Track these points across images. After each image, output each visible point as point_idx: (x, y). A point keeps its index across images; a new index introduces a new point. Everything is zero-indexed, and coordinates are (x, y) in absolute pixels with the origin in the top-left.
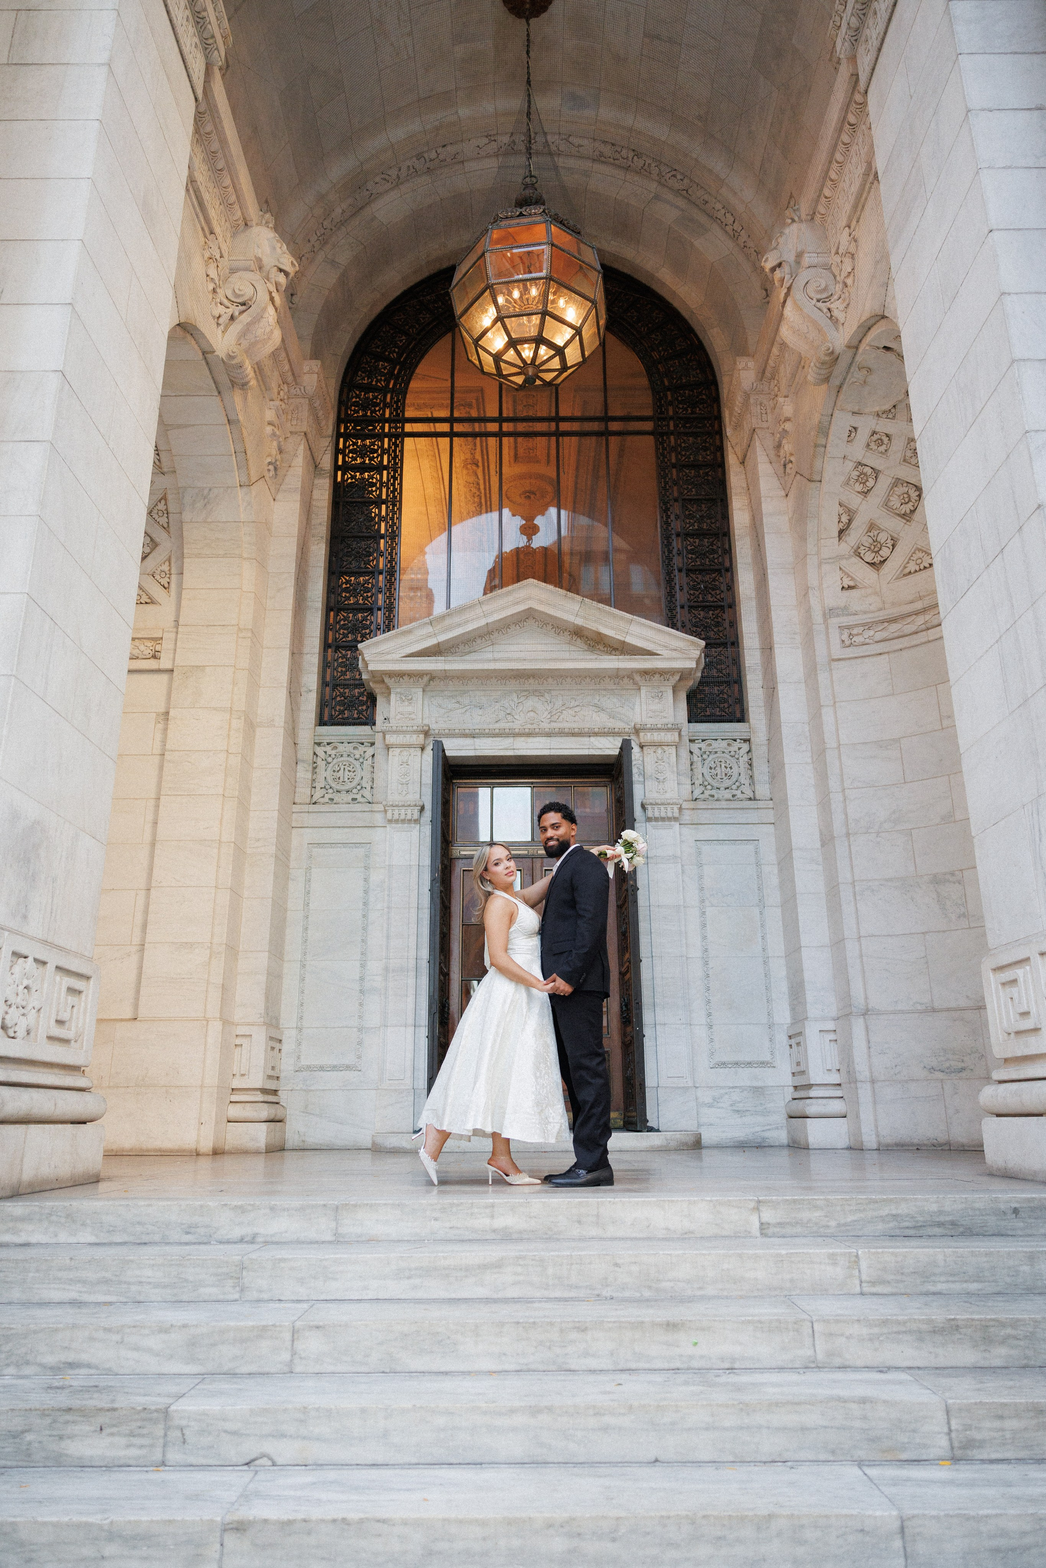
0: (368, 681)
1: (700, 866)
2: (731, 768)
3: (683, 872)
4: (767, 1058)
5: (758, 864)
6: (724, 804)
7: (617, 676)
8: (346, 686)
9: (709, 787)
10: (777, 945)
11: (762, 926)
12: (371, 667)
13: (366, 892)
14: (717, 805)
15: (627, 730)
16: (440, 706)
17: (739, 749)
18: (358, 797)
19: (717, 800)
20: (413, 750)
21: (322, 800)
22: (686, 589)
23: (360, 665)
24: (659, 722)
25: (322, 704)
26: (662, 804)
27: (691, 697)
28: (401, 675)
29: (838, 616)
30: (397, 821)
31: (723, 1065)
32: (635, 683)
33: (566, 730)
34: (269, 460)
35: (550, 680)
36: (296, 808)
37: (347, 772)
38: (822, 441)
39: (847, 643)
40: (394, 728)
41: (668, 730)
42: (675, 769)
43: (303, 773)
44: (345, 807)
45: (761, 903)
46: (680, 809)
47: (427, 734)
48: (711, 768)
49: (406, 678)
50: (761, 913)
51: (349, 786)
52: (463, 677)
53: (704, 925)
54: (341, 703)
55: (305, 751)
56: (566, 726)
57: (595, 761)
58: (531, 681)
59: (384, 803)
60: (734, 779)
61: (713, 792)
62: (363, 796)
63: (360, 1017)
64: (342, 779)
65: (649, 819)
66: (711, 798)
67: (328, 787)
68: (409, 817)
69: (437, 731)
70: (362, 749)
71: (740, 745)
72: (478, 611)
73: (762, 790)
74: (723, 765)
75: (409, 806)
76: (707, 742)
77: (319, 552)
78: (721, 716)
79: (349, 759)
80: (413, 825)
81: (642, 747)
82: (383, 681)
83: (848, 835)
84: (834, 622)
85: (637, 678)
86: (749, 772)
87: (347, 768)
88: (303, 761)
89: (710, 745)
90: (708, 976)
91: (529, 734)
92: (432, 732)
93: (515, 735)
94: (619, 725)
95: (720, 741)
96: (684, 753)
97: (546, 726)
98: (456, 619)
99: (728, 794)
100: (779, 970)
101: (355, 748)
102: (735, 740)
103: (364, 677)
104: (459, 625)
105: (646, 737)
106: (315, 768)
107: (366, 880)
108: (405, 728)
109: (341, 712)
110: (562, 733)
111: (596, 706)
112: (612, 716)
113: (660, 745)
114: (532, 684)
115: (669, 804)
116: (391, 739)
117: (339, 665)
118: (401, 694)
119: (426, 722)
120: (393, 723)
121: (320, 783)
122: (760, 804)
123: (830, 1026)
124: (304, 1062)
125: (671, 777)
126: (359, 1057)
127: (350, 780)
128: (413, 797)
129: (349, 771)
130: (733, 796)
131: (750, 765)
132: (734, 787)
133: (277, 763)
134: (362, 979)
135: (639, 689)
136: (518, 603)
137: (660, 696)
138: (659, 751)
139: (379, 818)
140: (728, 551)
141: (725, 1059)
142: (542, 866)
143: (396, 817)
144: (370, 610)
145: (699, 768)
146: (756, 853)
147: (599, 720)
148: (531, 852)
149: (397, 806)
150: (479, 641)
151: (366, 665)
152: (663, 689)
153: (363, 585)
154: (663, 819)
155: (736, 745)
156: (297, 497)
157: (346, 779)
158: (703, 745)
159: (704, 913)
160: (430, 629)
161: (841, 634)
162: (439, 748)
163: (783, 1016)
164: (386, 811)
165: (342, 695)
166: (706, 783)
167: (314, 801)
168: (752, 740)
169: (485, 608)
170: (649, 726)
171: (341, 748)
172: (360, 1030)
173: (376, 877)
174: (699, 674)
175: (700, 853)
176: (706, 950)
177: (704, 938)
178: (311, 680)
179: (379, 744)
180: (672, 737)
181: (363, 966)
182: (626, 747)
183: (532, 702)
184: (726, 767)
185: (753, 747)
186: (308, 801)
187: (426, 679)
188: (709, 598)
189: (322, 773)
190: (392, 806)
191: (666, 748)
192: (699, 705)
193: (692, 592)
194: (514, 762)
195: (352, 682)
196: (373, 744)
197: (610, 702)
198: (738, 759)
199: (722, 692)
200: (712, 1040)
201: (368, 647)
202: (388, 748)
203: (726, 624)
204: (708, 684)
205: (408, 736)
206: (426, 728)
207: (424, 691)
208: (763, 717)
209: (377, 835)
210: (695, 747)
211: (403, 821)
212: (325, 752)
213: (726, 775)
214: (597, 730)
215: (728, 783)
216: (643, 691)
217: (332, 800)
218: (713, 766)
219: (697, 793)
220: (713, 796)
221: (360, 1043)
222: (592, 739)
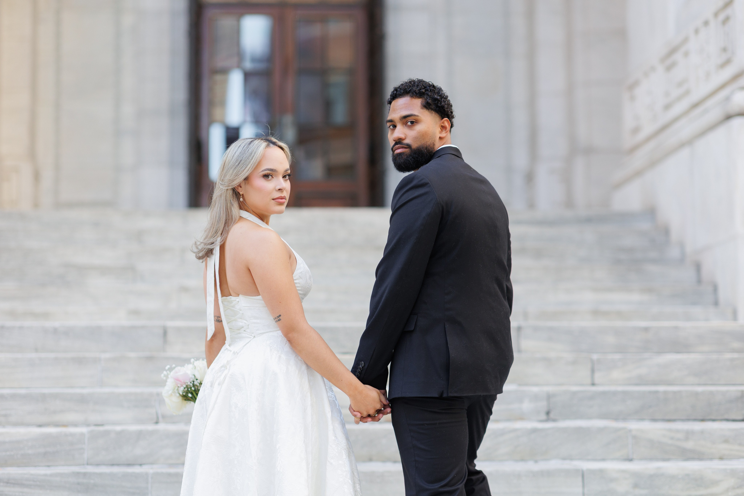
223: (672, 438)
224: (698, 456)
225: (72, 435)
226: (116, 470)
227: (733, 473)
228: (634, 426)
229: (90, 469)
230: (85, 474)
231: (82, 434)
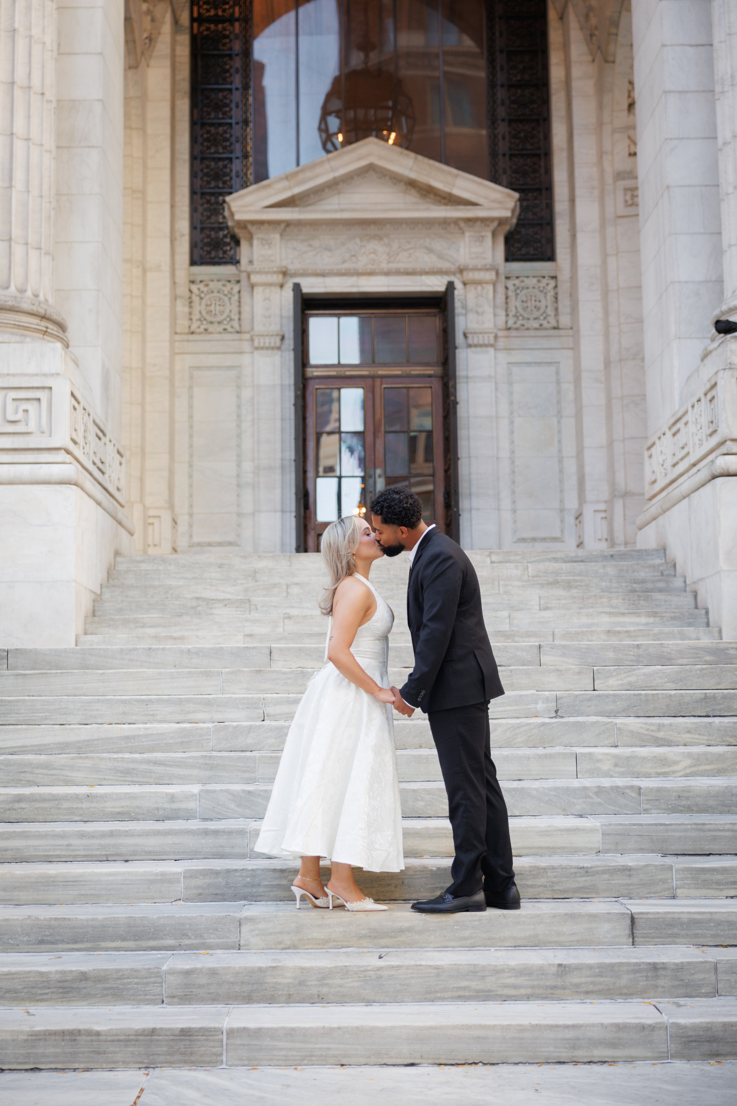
0: (233, 227)
1: (510, 383)
2: (540, 301)
3: (496, 389)
4: (558, 534)
5: (558, 382)
6: (532, 333)
7: (445, 223)
8: (213, 229)
9: (521, 318)
10: (569, 448)
11: (559, 432)
12: (238, 217)
13: (239, 406)
14: (527, 333)
15: (452, 270)
16: (294, 249)
17: (548, 284)
18: (228, 327)
19: (528, 329)
20: (273, 289)
21: (198, 330)
22: (507, 137)
23: (226, 213)
24: (480, 263)
25: (193, 246)
26: (481, 333)
27: (508, 240)
28: (261, 223)
29: (624, 179)
30: (262, 348)
31: (523, 540)
32: (460, 229)
33: (402, 270)
34: (145, 35)
35: (388, 226)
36: (177, 337)
37: (218, 307)
38: (614, 31)
39: (630, 202)
40: (258, 270)
41: (487, 270)
42: (492, 303)
43: (182, 308)
44: (218, 337)
45: (559, 414)
46: (496, 337)
47: (285, 273)
48: (523, 301)
49: (266, 226)
50: (559, 422)
51: (220, 318)
52: (315, 224)
53: (512, 432)
54: (208, 244)
55: (182, 290)
56: (401, 266)
57: (425, 295)
58: (372, 227)
59: (252, 333)
60: (542, 311)
61: (524, 322)
62: (232, 327)
63: (238, 505)
64: (213, 312)
65: (469, 346)
66: (522, 328)
67: (202, 319)
68: (272, 345)
69: (293, 272)
70: (229, 286)
71: (548, 282)
72: (327, 166)
73: (565, 320)
74: (533, 298)
75: (272, 335)
76: (521, 279)
77: (184, 105)
78: (534, 255)
79: (218, 295)
80: (275, 351)
81: (465, 284)
82: (245, 227)
83: (621, 360)
84: (622, 184)
85: (462, 224)
86: (555, 305)
87: (218, 303)
88: (181, 297)
89: (523, 281)
90: (514, 472)
91: (371, 273)
92: (289, 272)
93: (358, 274)
94: (445, 265)
95: (531, 278)
96: (501, 289)
97: (384, 266)
98: (308, 174)
99: (536, 324)
100: (571, 467)
101: (224, 285)
102: (544, 277)
103: (230, 223)
104: (311, 179)
105: (469, 276)
106: (191, 302)
107: (238, 397)
108: (267, 270)
109: (209, 253)
110: (398, 273)
111: (427, 248)
112: (440, 257)
113: (479, 283)
114: (373, 230)
115: (486, 333)
116: (254, 279)
117: (206, 210)
118: (262, 239)
119: (284, 263)
120: (257, 266)
121: (196, 316)
122: (562, 332)
123: (602, 507)
124: (196, 539)
125: (488, 309)
126: (238, 536)
127: (222, 313)
128: (275, 328)
129: (220, 305)
130: (541, 325)
131: (556, 298)
132: (542, 318)
133: (166, 302)
134: (238, 476)
135: (463, 233)
136: (360, 159)
137: (481, 239)
138: (479, 288)
139: (246, 346)
140: (546, 101)
141: (525, 535)
142: (381, 384)
143: (262, 345)
144: (230, 160)
145: (513, 302)
146: (557, 373)
147: (429, 261)
148: (372, 373)
149: (262, 336)
150: (327, 190)
151: (232, 214)
152: (483, 234)
153: (222, 135)
154: (481, 346)
155: (545, 281)
156: (168, 63)
157: (217, 312)
158: (517, 282)
159: (512, 422)
160: (286, 183)
161: (625, 195)
162: (297, 287)
163: (572, 503)
164: (252, 340)
165: (208, 236)
166: (518, 315)
167: (192, 329)
168: (559, 278)
169: (333, 164)
170: (470, 267)
171: (212, 285)
172: (239, 515)
173: (247, 394)
174: (514, 221)
175: (510, 374)
176: (513, 452)
177: (512, 442)
178: (184, 226)
179: (244, 282)
180: (490, 276)
181: (239, 466)
182: (451, 286)
183: (373, 245)
184: (536, 301)
185: (559, 284)
186: (187, 331)
187: (283, 226)
188: (529, 147)
189: (197, 307)
190: (258, 335)
191: (485, 285)
192: (516, 245)
193: (513, 141)
194: (357, 296)
195: (216, 225)
196: (238, 282)
197: (439, 245)
198: (546, 293)
199: (536, 233)
200: (515, 522)
201: (233, 200)
202: (252, 286)
203: (542, 171)
204: (524, 225)
205: (269, 276)
206: (284, 269)
207: (281, 235)
208: (568, 257)
209: (246, 359)
210: (510, 284)
211: (268, 348)
212: (199, 289)
213: (535, 307)
214: (427, 270)
215: (536, 314)
216: (467, 234)
217: (206, 330)
218: (525, 299)
219: (510, 323)
220: (523, 325)
221: (239, 525)
222: (424, 278)
223: (648, 730)
224: (669, 743)
225: (201, 729)
226: (232, 754)
227: (690, 755)
228: (619, 721)
229: (214, 754)
230: (210, 757)
231: (208, 728)
